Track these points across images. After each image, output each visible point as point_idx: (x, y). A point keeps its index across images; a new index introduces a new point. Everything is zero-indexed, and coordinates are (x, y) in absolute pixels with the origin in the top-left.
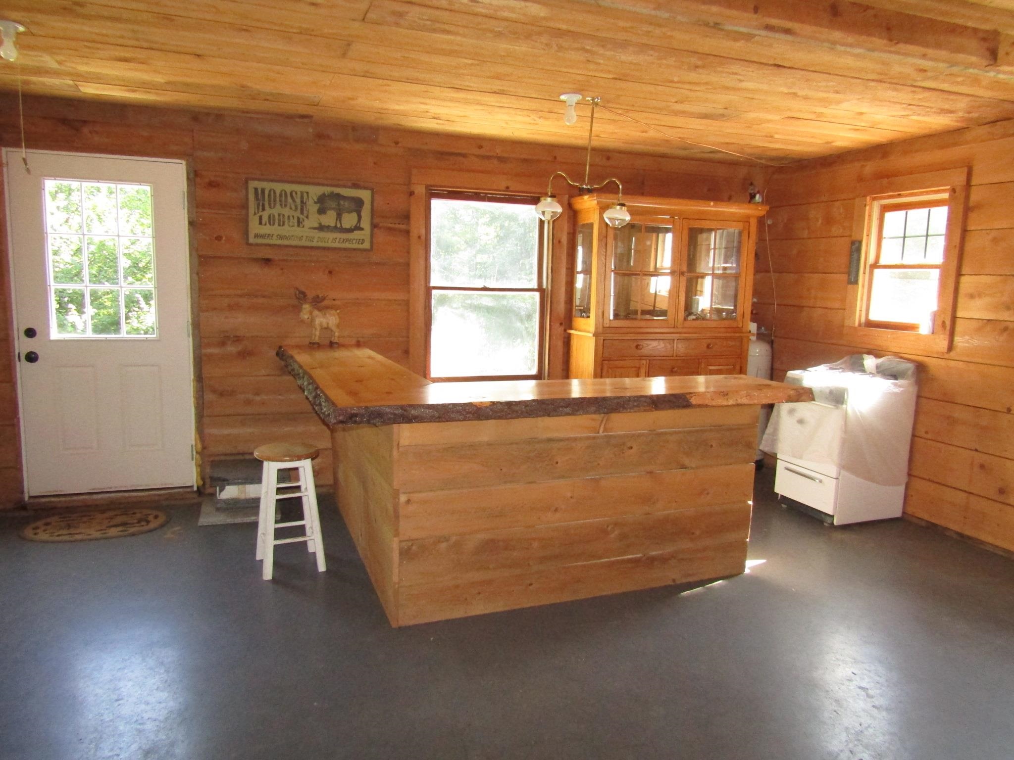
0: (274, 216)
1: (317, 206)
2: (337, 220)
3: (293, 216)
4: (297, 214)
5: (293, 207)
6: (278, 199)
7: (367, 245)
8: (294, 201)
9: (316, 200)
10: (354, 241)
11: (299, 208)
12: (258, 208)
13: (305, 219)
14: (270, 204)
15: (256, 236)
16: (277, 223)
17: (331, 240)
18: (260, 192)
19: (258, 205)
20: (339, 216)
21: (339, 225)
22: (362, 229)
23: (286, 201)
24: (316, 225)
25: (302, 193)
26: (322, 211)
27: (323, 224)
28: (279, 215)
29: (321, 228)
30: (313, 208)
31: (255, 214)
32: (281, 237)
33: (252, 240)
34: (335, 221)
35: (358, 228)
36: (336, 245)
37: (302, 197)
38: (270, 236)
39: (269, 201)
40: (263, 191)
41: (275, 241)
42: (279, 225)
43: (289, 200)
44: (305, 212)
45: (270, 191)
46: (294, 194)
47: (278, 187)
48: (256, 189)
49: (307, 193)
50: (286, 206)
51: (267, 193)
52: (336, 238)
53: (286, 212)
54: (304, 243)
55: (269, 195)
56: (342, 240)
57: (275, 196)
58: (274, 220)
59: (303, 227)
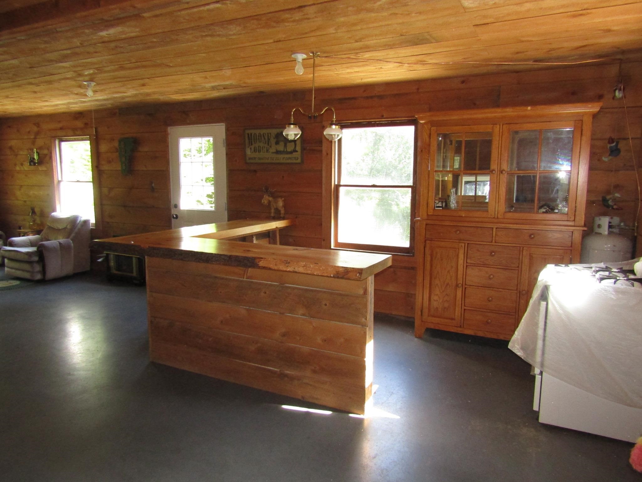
0: (256, 147)
1: (275, 140)
2: (284, 147)
3: (264, 147)
4: (266, 145)
5: (264, 142)
6: (258, 138)
7: (299, 161)
8: (265, 139)
9: (274, 137)
10: (293, 159)
11: (267, 142)
12: (250, 144)
13: (270, 148)
14: (254, 141)
15: (250, 159)
16: (258, 151)
17: (282, 158)
18: (250, 134)
19: (249, 142)
20: (285, 146)
21: (285, 150)
22: (297, 151)
23: (261, 139)
24: (274, 151)
25: (268, 133)
26: (277, 143)
27: (278, 150)
28: (258, 147)
29: (277, 152)
30: (273, 141)
31: (248, 147)
32: (260, 159)
33: (248, 161)
34: (283, 148)
35: (295, 151)
36: (285, 161)
37: (268, 136)
38: (255, 158)
39: (254, 139)
40: (251, 134)
41: (257, 161)
42: (259, 152)
43: (263, 138)
44: (270, 144)
45: (254, 134)
46: (264, 134)
47: (257, 132)
48: (248, 134)
49: (270, 133)
50: (261, 142)
51: (253, 135)
52: (284, 158)
53: (262, 145)
54: (269, 161)
55: (254, 137)
56: (287, 158)
57: (256, 136)
58: (256, 150)
59: (269, 152)
